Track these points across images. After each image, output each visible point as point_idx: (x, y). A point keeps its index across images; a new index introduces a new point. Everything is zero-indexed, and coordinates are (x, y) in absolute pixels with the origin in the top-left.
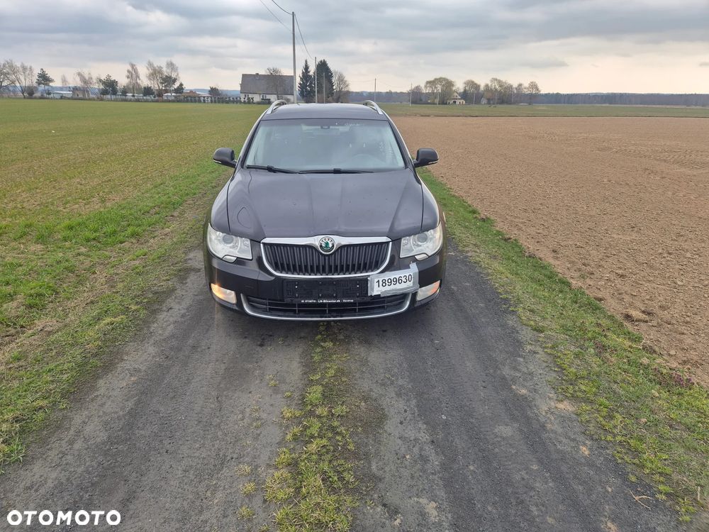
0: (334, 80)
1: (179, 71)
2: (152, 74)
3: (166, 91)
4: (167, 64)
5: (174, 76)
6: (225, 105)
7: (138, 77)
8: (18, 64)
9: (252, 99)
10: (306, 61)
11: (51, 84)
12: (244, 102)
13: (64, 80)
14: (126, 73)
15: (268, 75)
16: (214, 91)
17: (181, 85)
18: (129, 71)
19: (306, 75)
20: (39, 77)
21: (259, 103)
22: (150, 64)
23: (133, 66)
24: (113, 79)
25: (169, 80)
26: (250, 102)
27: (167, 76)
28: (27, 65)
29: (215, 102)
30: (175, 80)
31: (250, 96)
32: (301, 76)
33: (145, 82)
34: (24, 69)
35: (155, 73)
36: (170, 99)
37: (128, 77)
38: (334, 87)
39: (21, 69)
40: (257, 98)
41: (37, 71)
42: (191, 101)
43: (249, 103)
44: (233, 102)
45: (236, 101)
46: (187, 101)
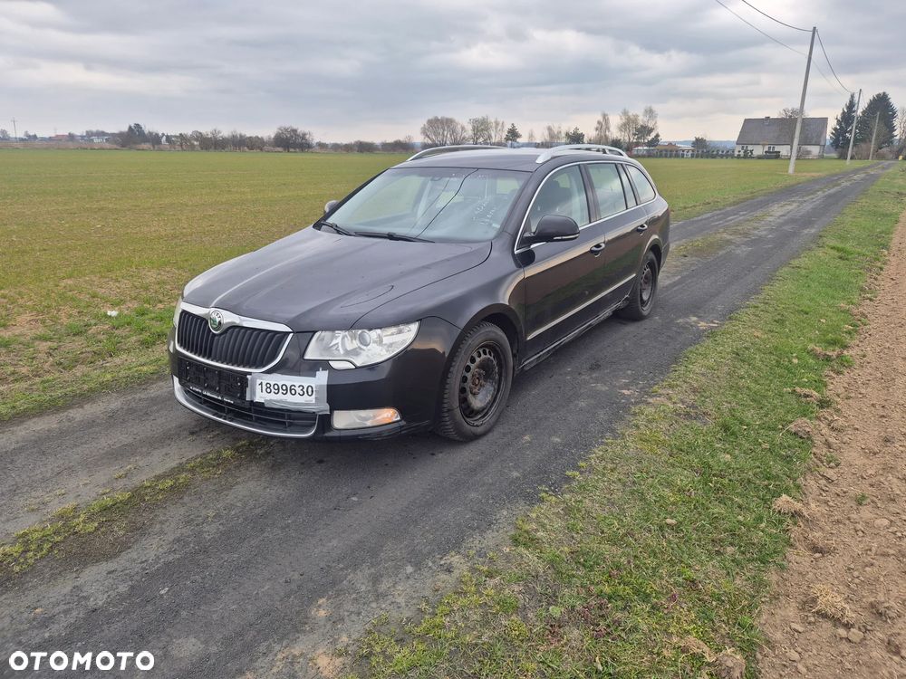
0: (896, 122)
1: (658, 119)
2: (625, 125)
3: (637, 144)
4: (646, 111)
5: (650, 125)
6: (710, 160)
7: (608, 128)
8: (492, 120)
9: (751, 151)
10: (852, 96)
11: (518, 140)
12: (739, 157)
13: (531, 136)
14: (596, 125)
15: (782, 119)
16: (699, 143)
17: (657, 136)
18: (599, 123)
19: (847, 118)
20: (509, 132)
21: (759, 158)
22: (625, 113)
23: (605, 116)
24: (580, 132)
25: (644, 130)
26: (747, 156)
27: (642, 126)
28: (500, 120)
29: (697, 157)
30: (651, 131)
31: (750, 148)
32: (839, 118)
33: (614, 133)
34: (497, 124)
35: (629, 123)
36: (640, 153)
37: (597, 129)
38: (895, 133)
39: (494, 125)
40: (758, 151)
41: (508, 126)
42: (666, 156)
43: (745, 157)
44: (722, 156)
45: (728, 154)
46: (661, 156)
